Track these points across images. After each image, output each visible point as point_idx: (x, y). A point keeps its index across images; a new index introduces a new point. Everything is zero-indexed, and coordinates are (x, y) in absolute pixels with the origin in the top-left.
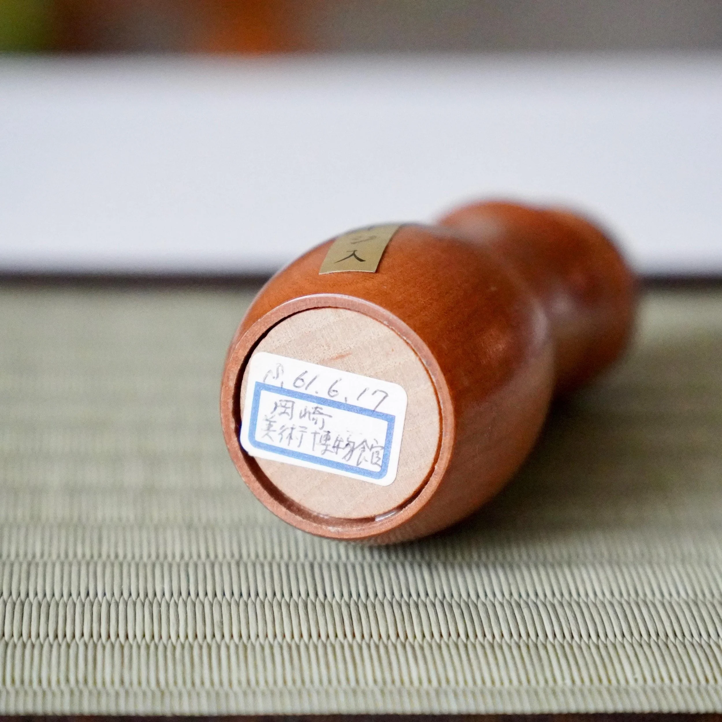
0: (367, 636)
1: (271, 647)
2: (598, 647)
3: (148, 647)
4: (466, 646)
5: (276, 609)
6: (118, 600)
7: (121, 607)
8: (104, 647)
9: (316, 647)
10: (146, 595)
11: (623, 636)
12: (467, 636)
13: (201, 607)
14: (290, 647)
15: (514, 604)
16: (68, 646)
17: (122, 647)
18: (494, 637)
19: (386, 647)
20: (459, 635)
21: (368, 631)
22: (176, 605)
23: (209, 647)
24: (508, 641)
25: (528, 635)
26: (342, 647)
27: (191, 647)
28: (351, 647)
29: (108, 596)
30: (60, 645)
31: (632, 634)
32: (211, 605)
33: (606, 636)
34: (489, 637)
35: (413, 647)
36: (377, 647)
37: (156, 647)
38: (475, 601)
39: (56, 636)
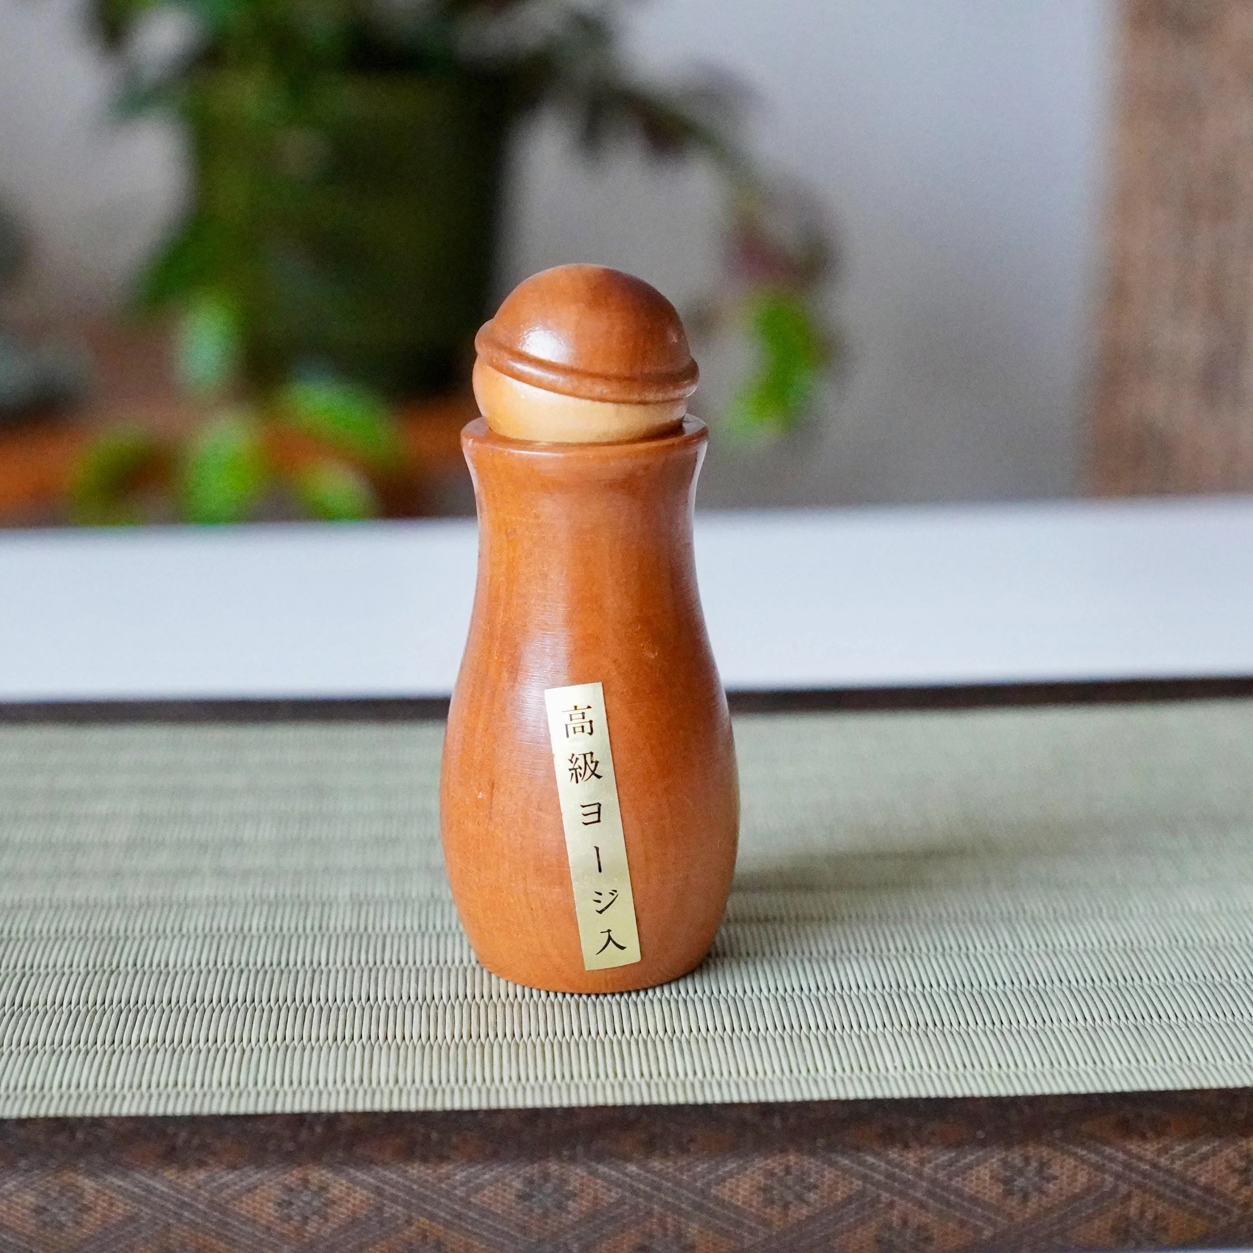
0: (635, 1033)
1: (543, 1045)
2: (859, 1037)
3: (423, 1047)
4: (731, 1039)
5: (548, 1009)
6: (397, 1004)
7: (400, 1011)
8: (381, 1049)
9: (586, 1044)
10: (425, 999)
11: (884, 1026)
12: (733, 1030)
13: (476, 1008)
14: (560, 1044)
15: (779, 998)
16: (346, 1047)
17: (398, 1048)
18: (759, 1030)
19: (654, 1042)
20: (725, 1029)
21: (637, 1028)
22: (453, 1007)
23: (483, 1046)
24: (773, 1034)
25: (792, 1027)
26: (612, 1043)
27: (465, 1047)
28: (620, 1043)
29: (388, 1000)
30: (338, 1048)
31: (893, 1024)
32: (487, 1007)
33: (868, 1026)
34: (754, 1030)
35: (680, 1042)
36: (645, 1042)
37: (432, 1047)
38: (742, 997)
39: (335, 1039)
